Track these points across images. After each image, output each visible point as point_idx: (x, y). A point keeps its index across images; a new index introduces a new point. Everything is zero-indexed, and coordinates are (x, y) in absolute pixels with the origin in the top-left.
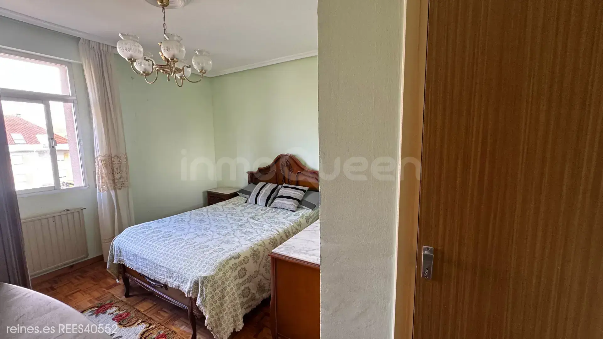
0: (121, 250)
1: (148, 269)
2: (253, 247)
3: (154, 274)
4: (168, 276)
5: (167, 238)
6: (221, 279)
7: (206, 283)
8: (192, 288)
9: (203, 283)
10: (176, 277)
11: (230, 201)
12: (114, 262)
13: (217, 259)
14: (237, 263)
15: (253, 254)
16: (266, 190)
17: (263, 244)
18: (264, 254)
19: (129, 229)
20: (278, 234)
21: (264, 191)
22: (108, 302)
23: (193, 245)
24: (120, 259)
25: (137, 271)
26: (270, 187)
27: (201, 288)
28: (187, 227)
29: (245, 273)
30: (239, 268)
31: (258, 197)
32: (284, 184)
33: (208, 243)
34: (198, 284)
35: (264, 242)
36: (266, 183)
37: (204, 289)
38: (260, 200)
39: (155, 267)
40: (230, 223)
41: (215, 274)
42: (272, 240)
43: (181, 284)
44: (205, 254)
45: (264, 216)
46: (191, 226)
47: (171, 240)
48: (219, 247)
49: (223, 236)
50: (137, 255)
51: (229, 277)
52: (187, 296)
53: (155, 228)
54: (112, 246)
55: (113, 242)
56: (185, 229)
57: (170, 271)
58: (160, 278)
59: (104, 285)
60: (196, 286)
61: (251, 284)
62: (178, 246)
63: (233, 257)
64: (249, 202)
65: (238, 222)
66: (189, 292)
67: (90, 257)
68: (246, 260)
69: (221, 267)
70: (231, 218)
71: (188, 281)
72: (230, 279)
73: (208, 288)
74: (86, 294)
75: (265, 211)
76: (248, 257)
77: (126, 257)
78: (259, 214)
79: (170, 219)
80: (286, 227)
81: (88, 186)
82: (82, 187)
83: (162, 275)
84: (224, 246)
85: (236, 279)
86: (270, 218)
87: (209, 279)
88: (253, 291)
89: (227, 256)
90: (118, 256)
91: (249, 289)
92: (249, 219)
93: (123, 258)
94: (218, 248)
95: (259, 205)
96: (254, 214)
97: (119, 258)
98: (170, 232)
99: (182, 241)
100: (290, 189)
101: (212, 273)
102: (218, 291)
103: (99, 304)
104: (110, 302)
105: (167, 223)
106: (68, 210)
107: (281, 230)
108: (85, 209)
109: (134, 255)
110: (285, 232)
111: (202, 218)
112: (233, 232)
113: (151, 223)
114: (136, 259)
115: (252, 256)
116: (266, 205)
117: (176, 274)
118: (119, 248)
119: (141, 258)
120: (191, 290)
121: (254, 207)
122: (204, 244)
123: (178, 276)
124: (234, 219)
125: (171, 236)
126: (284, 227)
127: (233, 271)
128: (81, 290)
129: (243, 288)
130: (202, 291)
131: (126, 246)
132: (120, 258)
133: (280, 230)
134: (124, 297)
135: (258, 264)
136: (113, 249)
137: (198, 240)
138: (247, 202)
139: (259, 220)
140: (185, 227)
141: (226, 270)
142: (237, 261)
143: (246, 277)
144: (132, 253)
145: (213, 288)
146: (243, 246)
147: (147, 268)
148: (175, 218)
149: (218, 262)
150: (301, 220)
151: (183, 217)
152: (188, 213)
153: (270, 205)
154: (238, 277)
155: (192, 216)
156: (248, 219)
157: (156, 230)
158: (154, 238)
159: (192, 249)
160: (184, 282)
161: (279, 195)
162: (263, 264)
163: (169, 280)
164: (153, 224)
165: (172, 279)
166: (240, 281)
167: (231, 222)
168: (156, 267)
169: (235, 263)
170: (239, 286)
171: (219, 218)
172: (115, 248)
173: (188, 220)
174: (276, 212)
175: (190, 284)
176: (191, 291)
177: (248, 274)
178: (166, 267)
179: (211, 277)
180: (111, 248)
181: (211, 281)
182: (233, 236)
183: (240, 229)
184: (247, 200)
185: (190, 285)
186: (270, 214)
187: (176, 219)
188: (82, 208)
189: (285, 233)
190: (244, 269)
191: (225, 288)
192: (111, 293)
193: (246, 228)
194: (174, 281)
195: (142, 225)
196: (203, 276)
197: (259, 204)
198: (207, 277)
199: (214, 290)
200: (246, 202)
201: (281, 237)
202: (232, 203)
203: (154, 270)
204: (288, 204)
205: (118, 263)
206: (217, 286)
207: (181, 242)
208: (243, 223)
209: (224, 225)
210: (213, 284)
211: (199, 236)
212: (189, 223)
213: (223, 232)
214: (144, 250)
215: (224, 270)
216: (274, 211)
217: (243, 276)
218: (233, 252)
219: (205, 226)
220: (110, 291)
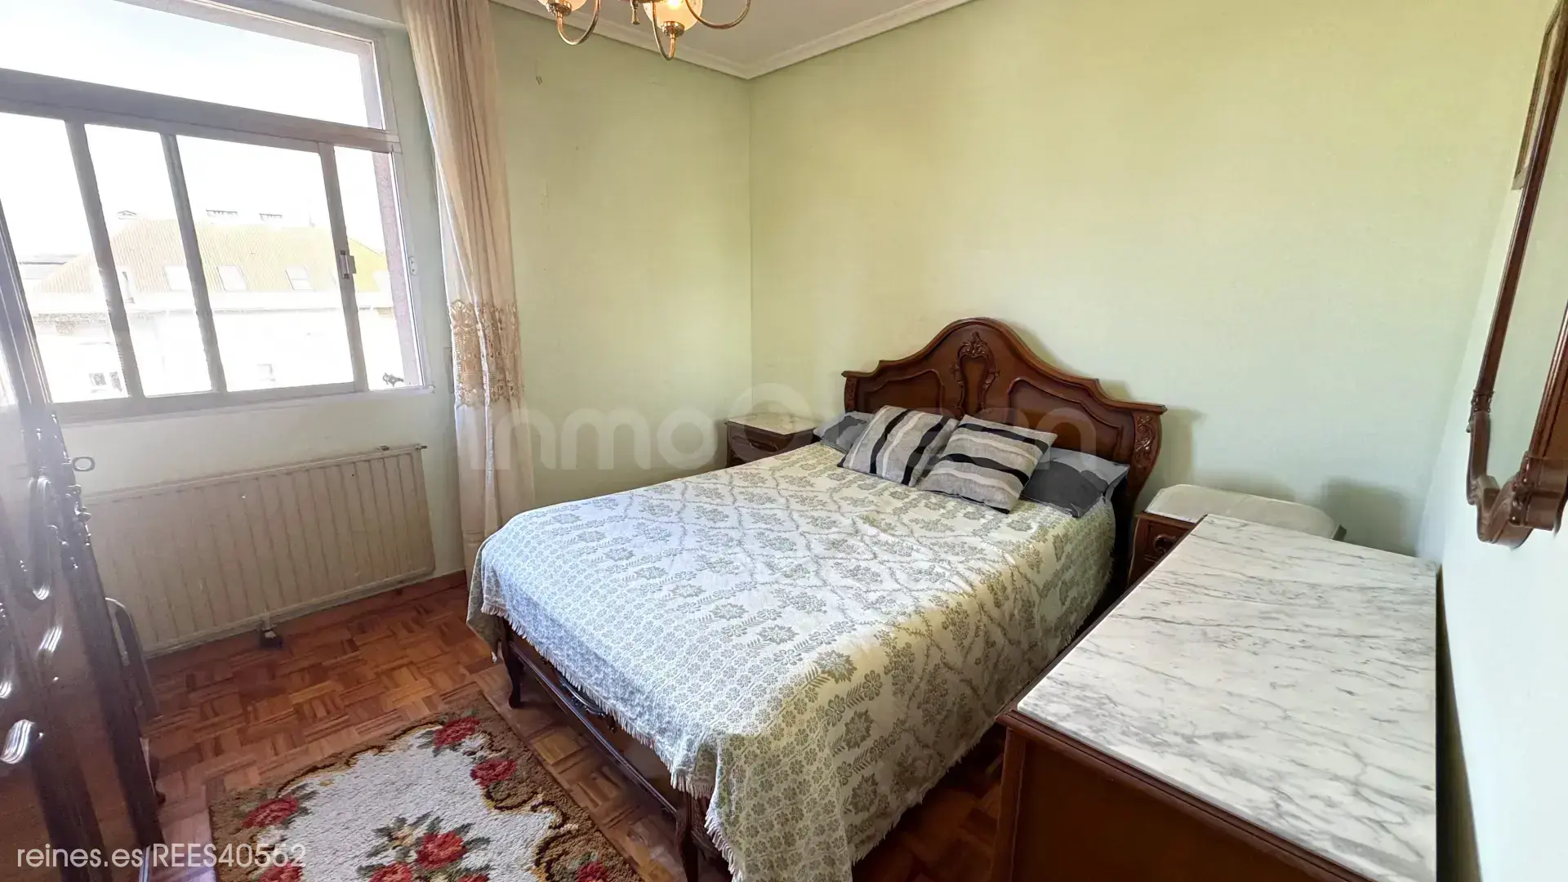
0: (499, 578)
1: (565, 652)
2: (892, 635)
3: (580, 674)
4: (619, 695)
5: (619, 563)
6: (792, 752)
7: (742, 762)
8: (693, 765)
9: (729, 759)
10: (643, 707)
11: (794, 458)
12: (483, 609)
13: (776, 675)
14: (845, 697)
15: (895, 662)
16: (907, 434)
17: (923, 629)
18: (926, 664)
19: (521, 520)
20: (970, 595)
21: (898, 434)
22: (467, 713)
23: (695, 600)
24: (496, 602)
25: (537, 650)
26: (917, 422)
27: (722, 773)
28: (676, 529)
29: (868, 730)
30: (849, 714)
31: (882, 450)
32: (966, 416)
33: (742, 599)
34: (713, 758)
35: (926, 622)
36: (905, 410)
37: (734, 781)
38: (885, 460)
39: (582, 655)
40: (800, 530)
41: (772, 734)
42: (952, 616)
43: (658, 737)
44: (734, 643)
45: (906, 518)
46: (687, 527)
47: (631, 571)
48: (779, 622)
49: (787, 576)
50: (536, 605)
51: (817, 749)
52: (674, 786)
53: (589, 525)
54: (480, 560)
55: (481, 550)
56: (669, 535)
57: (623, 681)
58: (597, 691)
59: (465, 658)
60: (706, 763)
61: (881, 764)
62: (649, 596)
63: (830, 673)
64: (851, 465)
65: (826, 531)
66: (681, 774)
67: (437, 574)
68: (871, 687)
69: (791, 706)
70: (802, 513)
71: (680, 736)
72: (820, 754)
73: (746, 780)
74: (423, 676)
75: (906, 500)
76: (879, 675)
77: (511, 602)
78: (889, 510)
79: (631, 498)
80: (992, 571)
81: (431, 388)
82: (417, 389)
83: (600, 685)
84: (793, 618)
85: (839, 750)
86: (928, 526)
87: (751, 749)
88: (884, 789)
89: (807, 665)
90: (493, 593)
91: (875, 783)
92: (860, 522)
93: (503, 603)
94: (776, 622)
95: (882, 478)
96: (873, 507)
97: (494, 599)
98: (629, 541)
99: (663, 578)
100: (991, 434)
101: (762, 729)
102: (778, 791)
103: (446, 714)
104: (474, 715)
105: (620, 511)
106: (386, 449)
107: (979, 578)
108: (425, 447)
109: (529, 600)
110: (993, 589)
111: (717, 505)
112: (812, 567)
113: (577, 507)
114: (535, 615)
115: (890, 671)
116: (906, 481)
117: (642, 698)
118: (494, 572)
119: (546, 616)
120: (690, 770)
121: (868, 482)
122: (729, 601)
123: (650, 708)
124: (812, 517)
125: (631, 554)
126: (986, 567)
127: (828, 724)
128: (412, 663)
129: (855, 780)
130: (727, 787)
131: (511, 570)
132: (497, 599)
133: (976, 579)
134: (507, 705)
135: (907, 697)
136: (480, 570)
137: (709, 581)
138: (844, 465)
139: (892, 532)
140: (669, 528)
141: (808, 721)
142: (843, 688)
143: (869, 743)
144: (525, 596)
145: (764, 780)
146: (862, 630)
147: (562, 650)
148: (643, 496)
149: (779, 685)
150: (1040, 546)
151: (665, 496)
152: (676, 484)
153: (918, 481)
154: (844, 744)
155: (690, 493)
156: (854, 523)
157: (590, 530)
158: (584, 557)
159: (691, 616)
160: (668, 733)
161: (947, 451)
162: (920, 698)
163: (620, 707)
164: (586, 509)
165: (630, 707)
166: (850, 756)
167: (804, 528)
168: (587, 657)
169: (837, 696)
170: (844, 775)
171: (766, 509)
172: (484, 570)
173: (677, 506)
174: (944, 508)
175: (688, 751)
176: (690, 775)
177: (875, 734)
178: (612, 666)
179: (759, 742)
180: (477, 566)
181: (756, 756)
182: (814, 581)
183: (834, 558)
184: (843, 460)
185: (686, 752)
186: (922, 513)
187: (644, 499)
188: (418, 444)
189: (991, 588)
190: (865, 715)
191: (802, 786)
192: (478, 685)
193: (855, 555)
194: (635, 717)
195: (556, 511)
196: (730, 731)
197: (883, 475)
198: (743, 739)
199: (767, 786)
200: (840, 465)
201: (982, 606)
202: (799, 464)
203: (580, 664)
204: (983, 486)
205: (491, 613)
206: (777, 775)
207: (657, 580)
208: (842, 536)
209: (784, 535)
210: (762, 765)
211: (710, 565)
212: (682, 515)
213: (781, 559)
214: (554, 594)
215: (801, 723)
216: (935, 504)
217: (859, 740)
218: (829, 648)
219: (727, 531)
220: (475, 677)
